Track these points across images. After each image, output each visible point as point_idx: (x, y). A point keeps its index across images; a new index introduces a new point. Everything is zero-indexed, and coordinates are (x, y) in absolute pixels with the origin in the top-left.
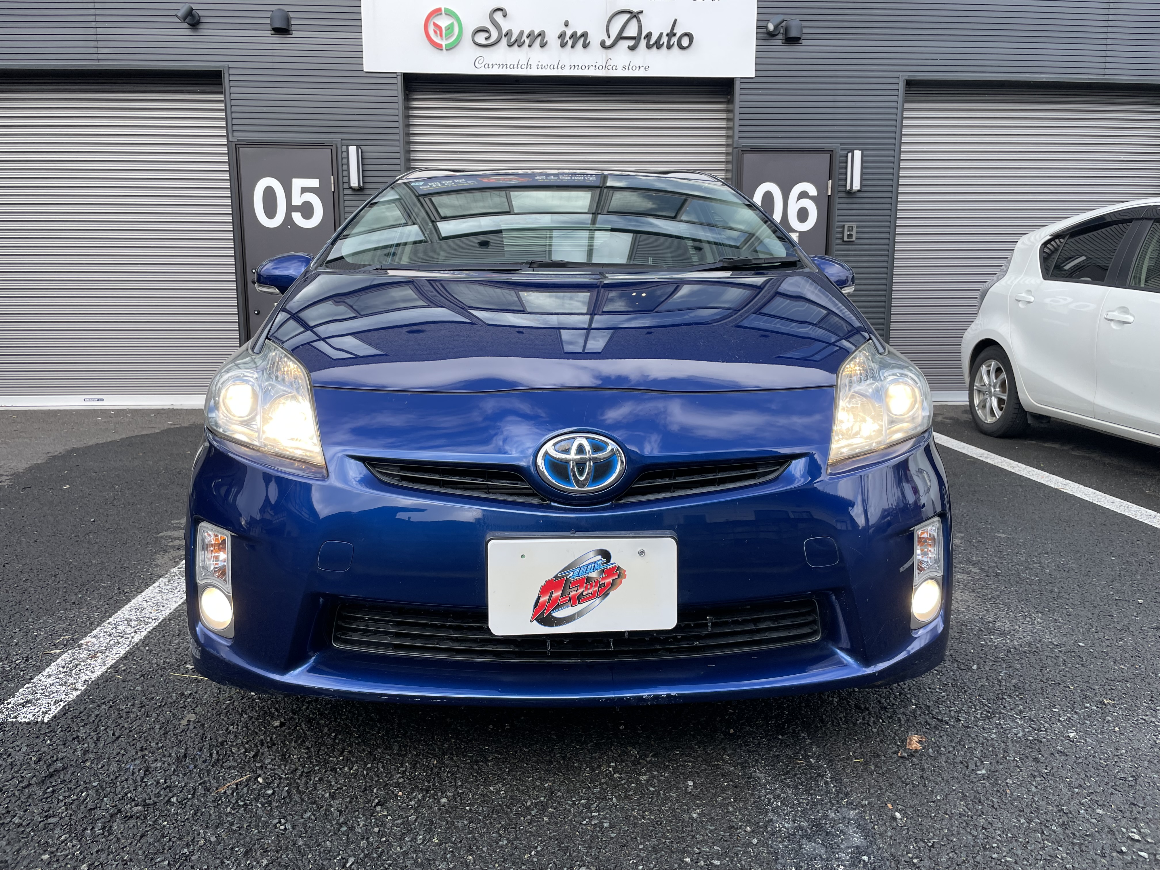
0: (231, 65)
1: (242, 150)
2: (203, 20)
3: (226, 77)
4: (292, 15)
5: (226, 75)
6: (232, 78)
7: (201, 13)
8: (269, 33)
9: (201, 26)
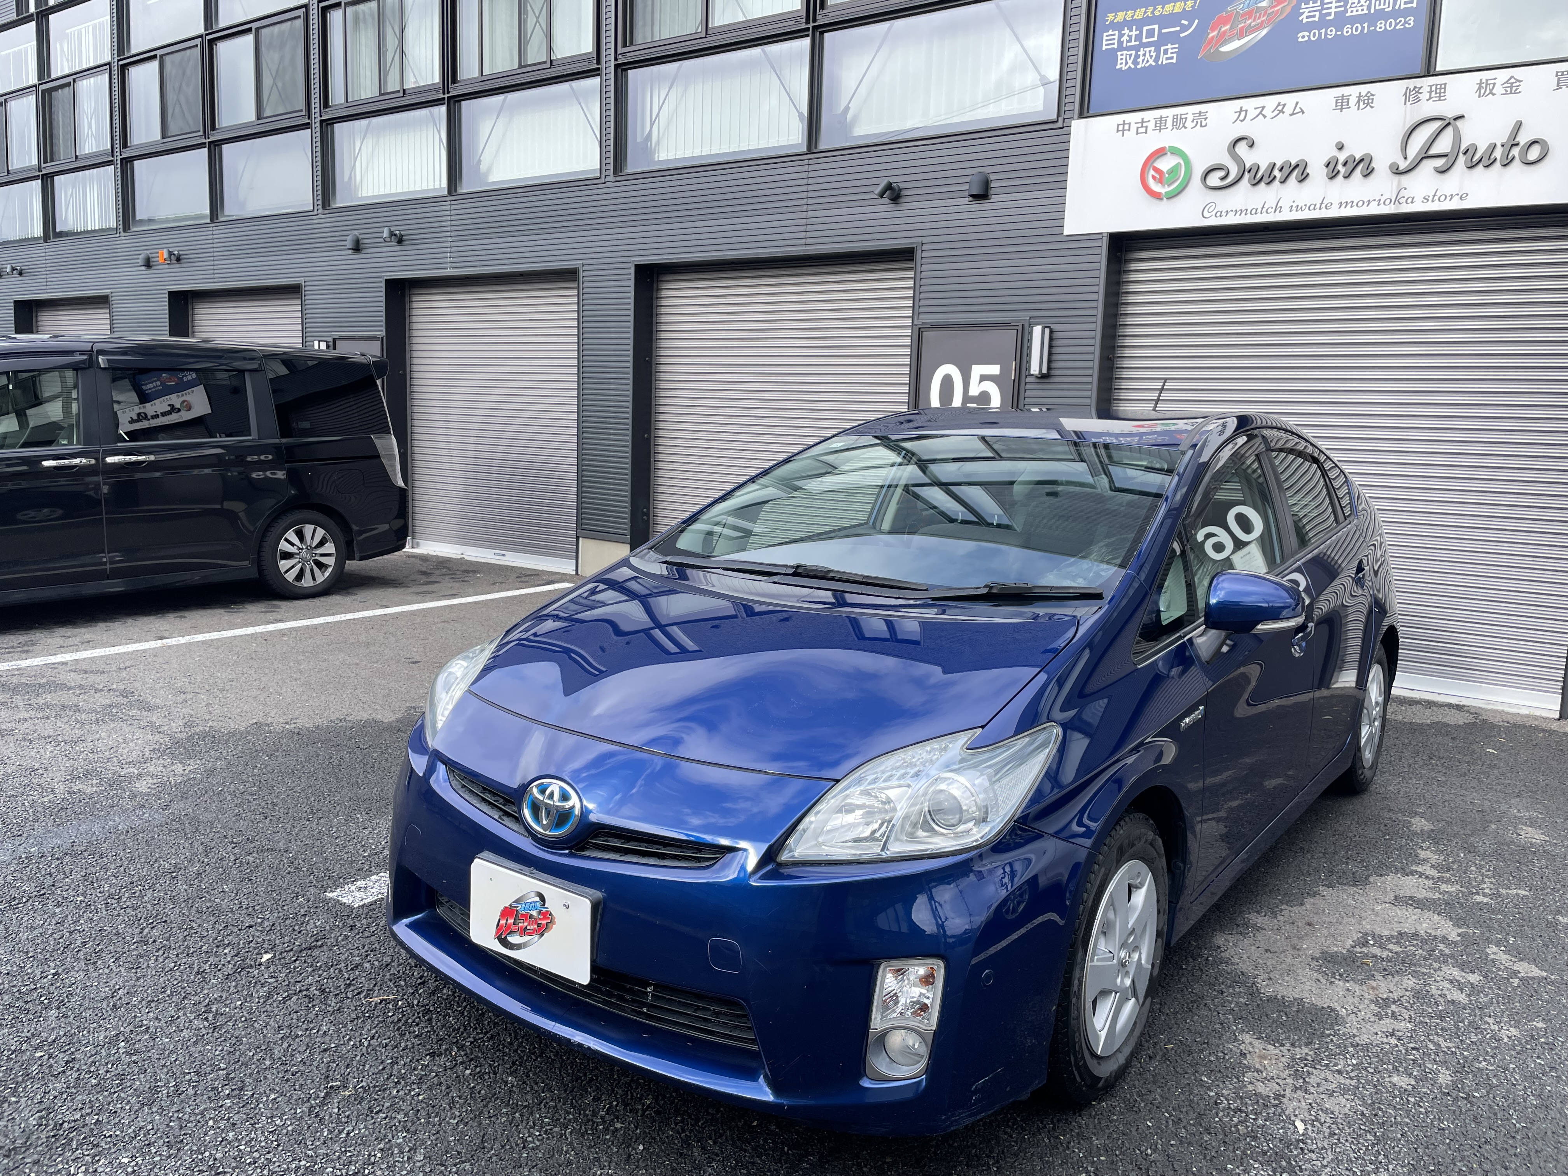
0: (925, 240)
1: (926, 334)
2: (904, 193)
3: (918, 254)
4: (992, 177)
5: (919, 252)
6: (924, 254)
7: (901, 186)
8: (966, 200)
9: (901, 200)
